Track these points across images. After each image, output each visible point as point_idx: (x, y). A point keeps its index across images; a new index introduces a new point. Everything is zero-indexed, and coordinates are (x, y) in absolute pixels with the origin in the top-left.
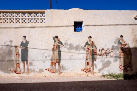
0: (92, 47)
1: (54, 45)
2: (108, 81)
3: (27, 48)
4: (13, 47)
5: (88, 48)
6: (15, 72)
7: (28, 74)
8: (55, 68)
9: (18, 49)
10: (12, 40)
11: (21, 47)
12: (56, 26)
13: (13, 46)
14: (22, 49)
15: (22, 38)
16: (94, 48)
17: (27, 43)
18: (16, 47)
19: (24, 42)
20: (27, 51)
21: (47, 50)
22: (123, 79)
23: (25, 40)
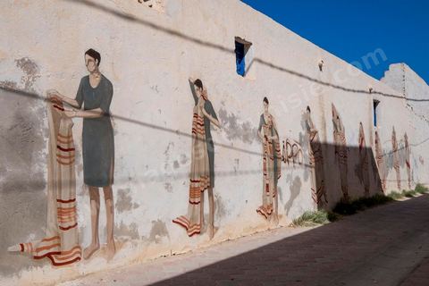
0: (272, 135)
1: (196, 116)
3: (107, 115)
5: (265, 136)
6: (49, 255)
7: (110, 259)
9: (66, 118)
11: (79, 108)
13: (39, 92)
14: (86, 120)
16: (275, 137)
18: (57, 103)
19: (94, 83)
21: (177, 132)
23: (96, 70)
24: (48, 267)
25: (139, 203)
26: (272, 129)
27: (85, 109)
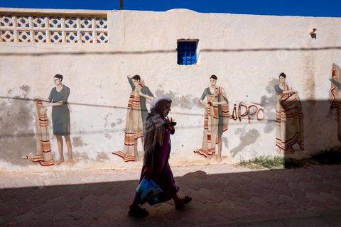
0: (219, 101)
1: (132, 97)
2: (252, 172)
3: (66, 103)
4: (32, 102)
5: (209, 103)
6: (39, 161)
8: (136, 150)
9: (43, 107)
10: (28, 84)
11: (51, 102)
12: (136, 50)
13: (30, 98)
14: (54, 107)
15: (53, 79)
16: (223, 103)
17: (66, 91)
18: (39, 101)
19: (59, 90)
20: (67, 112)
21: (115, 107)
22: (282, 167)
23: (61, 84)
24: (39, 166)
25: (87, 143)
26: (219, 96)
27: (54, 102)
